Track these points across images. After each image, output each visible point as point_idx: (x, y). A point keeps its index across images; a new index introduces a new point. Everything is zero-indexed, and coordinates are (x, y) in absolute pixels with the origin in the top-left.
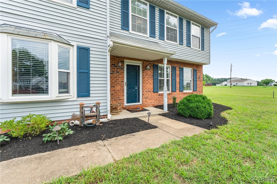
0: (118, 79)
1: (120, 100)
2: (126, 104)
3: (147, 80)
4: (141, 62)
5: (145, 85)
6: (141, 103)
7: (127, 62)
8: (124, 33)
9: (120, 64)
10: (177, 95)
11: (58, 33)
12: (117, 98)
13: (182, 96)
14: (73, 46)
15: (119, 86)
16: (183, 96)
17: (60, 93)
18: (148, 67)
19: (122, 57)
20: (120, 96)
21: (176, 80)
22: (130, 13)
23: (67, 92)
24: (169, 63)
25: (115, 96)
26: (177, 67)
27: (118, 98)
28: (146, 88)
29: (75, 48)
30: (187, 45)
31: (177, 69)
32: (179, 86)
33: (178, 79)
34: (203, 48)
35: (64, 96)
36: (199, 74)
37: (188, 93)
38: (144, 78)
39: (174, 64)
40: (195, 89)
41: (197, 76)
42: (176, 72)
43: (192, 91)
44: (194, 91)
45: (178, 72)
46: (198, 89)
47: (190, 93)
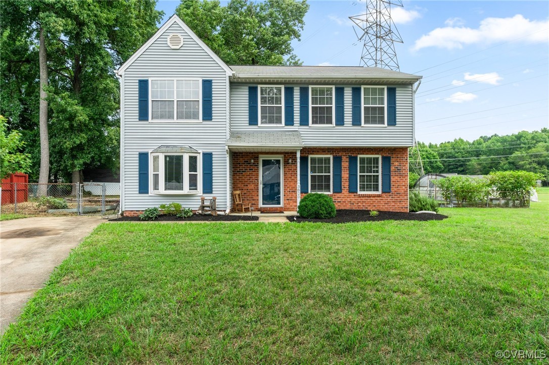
0: (251, 178)
1: (254, 200)
2: (261, 205)
3: (291, 178)
4: (283, 155)
5: (288, 184)
6: (281, 205)
7: (262, 158)
8: (253, 128)
9: (252, 161)
10: (343, 198)
11: (190, 145)
12: (250, 198)
13: (356, 200)
14: (200, 153)
15: (253, 185)
16: (358, 200)
17: (190, 189)
18: (290, 161)
19: (255, 153)
20: (254, 196)
21: (341, 175)
22: (259, 105)
23: (196, 189)
24: (328, 152)
25: (249, 196)
26: (344, 156)
27: (252, 198)
28: (289, 187)
29: (201, 154)
30: (354, 124)
31: (344, 158)
32: (347, 184)
33: (345, 175)
34: (392, 122)
35: (193, 192)
36: (396, 164)
37: (369, 196)
38: (285, 174)
39: (338, 152)
40: (387, 189)
41: (393, 168)
42: (343, 164)
43: (380, 192)
44: (383, 192)
45: (345, 164)
46: (393, 189)
47: (374, 196)
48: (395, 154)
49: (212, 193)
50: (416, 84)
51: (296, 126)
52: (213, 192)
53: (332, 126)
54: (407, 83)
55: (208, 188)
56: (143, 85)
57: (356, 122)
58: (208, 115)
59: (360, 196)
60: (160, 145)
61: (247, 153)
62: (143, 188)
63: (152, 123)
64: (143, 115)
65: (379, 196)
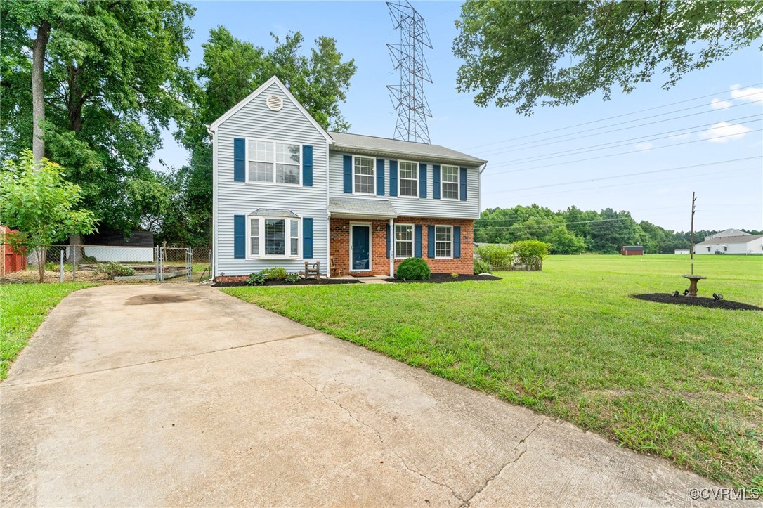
0: (342, 243)
1: (344, 265)
2: (351, 270)
3: (379, 244)
4: (371, 223)
5: (376, 249)
6: (370, 269)
7: (352, 224)
8: (348, 196)
9: (344, 227)
11: (290, 209)
13: (433, 264)
14: (300, 218)
15: (344, 251)
16: (435, 264)
17: (291, 254)
18: (379, 228)
19: (346, 219)
20: (346, 261)
21: (421, 242)
22: (354, 174)
23: (296, 254)
24: (411, 221)
25: (339, 261)
26: (424, 225)
27: (342, 263)
28: (377, 253)
29: (302, 219)
30: (434, 198)
31: (424, 227)
32: (427, 250)
33: (425, 242)
34: (464, 198)
35: (294, 257)
36: (465, 233)
37: (444, 261)
38: (373, 241)
39: (419, 222)
40: (457, 256)
41: (462, 237)
42: (423, 232)
43: (451, 258)
44: (454, 257)
45: (425, 232)
46: (462, 255)
47: (448, 261)
48: (464, 225)
49: (311, 258)
50: (481, 167)
51: (387, 197)
52: (314, 257)
53: (417, 198)
54: (475, 165)
55: (308, 253)
56: (239, 145)
57: (436, 196)
58: (308, 181)
59: (437, 261)
60: (259, 208)
61: (338, 219)
62: (239, 252)
63: (249, 185)
64: (239, 175)
65: (451, 261)
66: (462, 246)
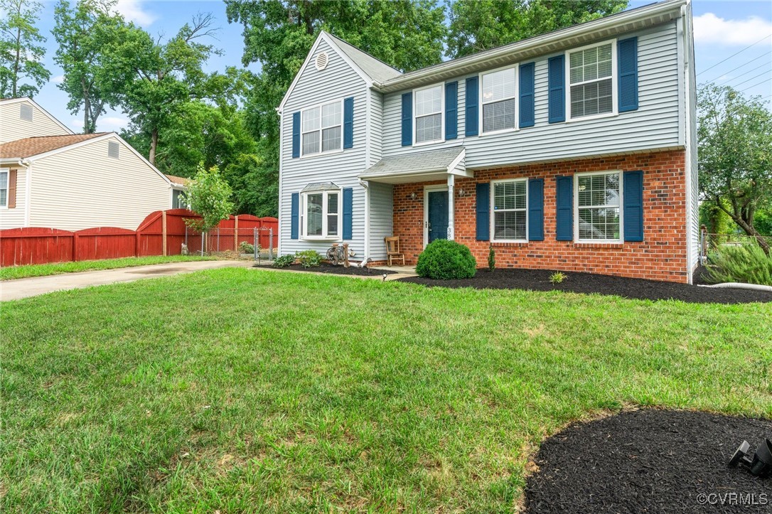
0: (413, 218)
1: (416, 250)
3: (464, 217)
5: (460, 226)
7: (427, 190)
8: (407, 150)
9: (413, 195)
10: (546, 249)
11: (332, 181)
12: (412, 246)
13: (569, 253)
14: (340, 190)
15: (416, 229)
16: (573, 253)
17: (329, 234)
18: (461, 192)
19: (419, 183)
20: (417, 243)
21: (542, 211)
22: (414, 116)
23: (336, 234)
24: (521, 173)
25: (410, 243)
26: (547, 177)
27: (415, 246)
28: (461, 232)
29: (342, 191)
30: (551, 122)
31: (548, 182)
32: (554, 225)
33: (550, 210)
34: (630, 103)
35: (332, 238)
36: (657, 184)
37: (597, 248)
38: (456, 212)
39: (536, 171)
40: (635, 233)
41: (647, 193)
42: (546, 191)
43: (620, 241)
44: (627, 240)
45: (550, 191)
46: (648, 235)
47: (607, 248)
48: (653, 164)
49: (351, 239)
51: (462, 139)
52: (353, 238)
53: (514, 130)
55: (348, 234)
56: (297, 117)
57: (556, 115)
58: (349, 143)
59: (578, 247)
60: (308, 183)
61: (409, 184)
62: (295, 235)
63: (303, 159)
64: (296, 154)
65: (617, 248)
66: (646, 214)
